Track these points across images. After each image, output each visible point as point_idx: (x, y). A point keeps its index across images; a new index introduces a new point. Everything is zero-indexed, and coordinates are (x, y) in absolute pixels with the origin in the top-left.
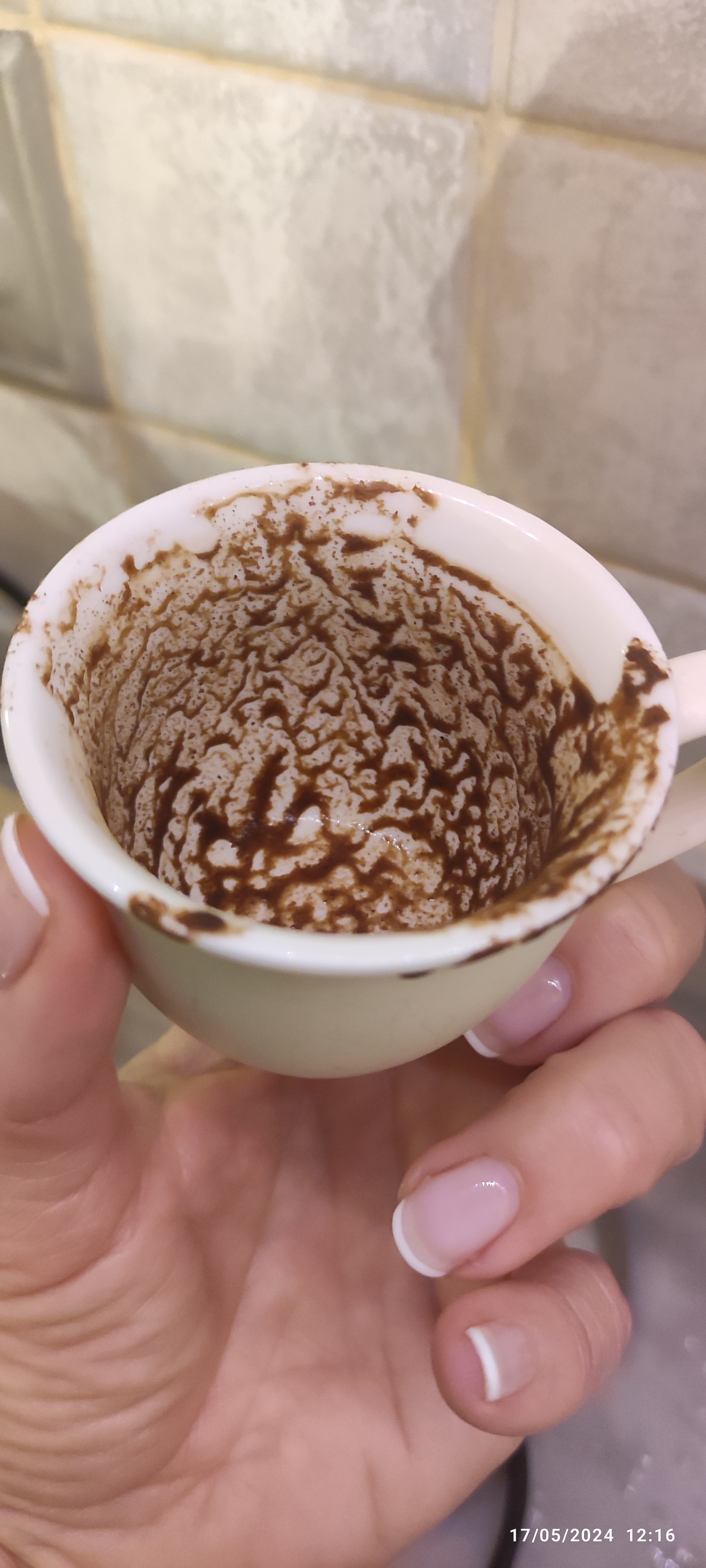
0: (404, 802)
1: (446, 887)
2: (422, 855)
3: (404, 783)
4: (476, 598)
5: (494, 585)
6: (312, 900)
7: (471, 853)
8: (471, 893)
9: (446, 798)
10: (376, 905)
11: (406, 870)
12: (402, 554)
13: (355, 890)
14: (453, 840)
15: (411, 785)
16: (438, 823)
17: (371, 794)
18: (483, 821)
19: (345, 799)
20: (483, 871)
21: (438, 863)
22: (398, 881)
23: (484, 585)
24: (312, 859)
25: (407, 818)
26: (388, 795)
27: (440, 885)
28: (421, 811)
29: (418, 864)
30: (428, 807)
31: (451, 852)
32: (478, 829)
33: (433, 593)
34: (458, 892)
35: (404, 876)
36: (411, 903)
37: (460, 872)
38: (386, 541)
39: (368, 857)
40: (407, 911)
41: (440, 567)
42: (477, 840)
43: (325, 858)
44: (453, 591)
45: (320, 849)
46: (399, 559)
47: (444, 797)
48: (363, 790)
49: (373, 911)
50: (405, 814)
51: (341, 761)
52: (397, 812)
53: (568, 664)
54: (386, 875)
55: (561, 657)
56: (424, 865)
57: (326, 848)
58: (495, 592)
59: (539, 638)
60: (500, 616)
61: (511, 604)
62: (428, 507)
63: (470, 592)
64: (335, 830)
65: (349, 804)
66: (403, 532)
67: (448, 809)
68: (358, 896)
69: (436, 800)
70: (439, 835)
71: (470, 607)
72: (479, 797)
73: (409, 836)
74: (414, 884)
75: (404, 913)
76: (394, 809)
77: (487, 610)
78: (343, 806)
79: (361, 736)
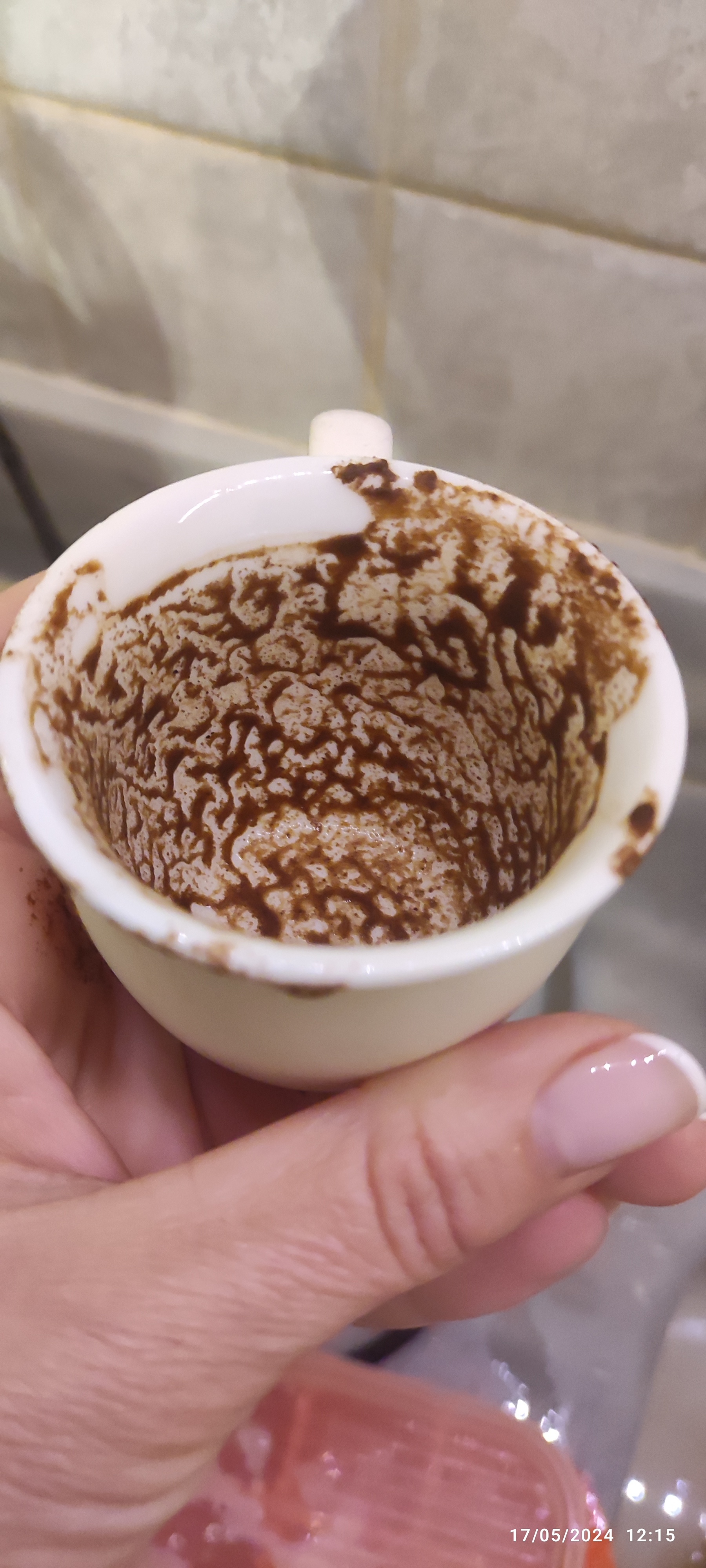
0: (221, 817)
1: (314, 812)
2: (272, 825)
3: (209, 806)
4: (184, 593)
5: (188, 568)
6: (302, 931)
7: (302, 771)
8: (338, 786)
9: (244, 771)
10: (317, 878)
11: (281, 844)
12: (116, 630)
13: (297, 892)
14: (281, 786)
15: (214, 800)
16: (256, 793)
17: (200, 847)
18: (290, 743)
19: (193, 874)
20: (329, 765)
21: (288, 812)
22: (292, 854)
23: (182, 577)
24: (251, 923)
25: (235, 822)
26: (209, 830)
27: (310, 817)
28: (237, 804)
29: (279, 831)
30: (238, 794)
31: (287, 794)
32: (290, 753)
33: (153, 630)
34: (328, 800)
35: (289, 847)
36: (320, 847)
37: (311, 791)
38: (101, 634)
39: (257, 874)
40: (327, 853)
41: (144, 604)
42: (298, 758)
43: (252, 912)
44: (163, 610)
45: (239, 914)
46: (118, 637)
47: (241, 772)
48: (195, 851)
49: (324, 880)
50: (230, 822)
51: (168, 854)
52: (225, 829)
53: (299, 544)
54: (284, 863)
55: (288, 547)
56: (283, 826)
57: (239, 910)
58: (194, 571)
59: (256, 558)
60: (211, 583)
61: (212, 564)
62: (98, 573)
63: (174, 596)
64: (220, 897)
65: (199, 872)
66: (103, 613)
67: (253, 774)
68: (303, 889)
69: (239, 784)
70: (266, 799)
71: (185, 606)
72: (272, 733)
73: (250, 829)
74: (300, 840)
75: (330, 856)
76: (221, 831)
77: (197, 591)
78: (198, 879)
79: (160, 818)
